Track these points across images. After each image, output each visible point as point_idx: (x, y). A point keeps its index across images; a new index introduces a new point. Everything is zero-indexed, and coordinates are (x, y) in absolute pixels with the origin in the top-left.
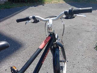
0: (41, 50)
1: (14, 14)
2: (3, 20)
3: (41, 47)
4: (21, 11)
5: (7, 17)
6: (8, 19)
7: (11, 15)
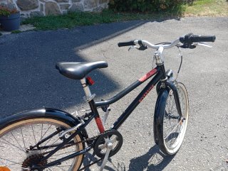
0: (140, 83)
1: (116, 34)
2: (96, 44)
3: (141, 80)
4: (130, 30)
5: (102, 39)
6: (104, 43)
7: (110, 37)
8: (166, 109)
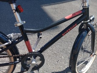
3: (67, 17)
6: (58, 5)
8: (83, 45)
